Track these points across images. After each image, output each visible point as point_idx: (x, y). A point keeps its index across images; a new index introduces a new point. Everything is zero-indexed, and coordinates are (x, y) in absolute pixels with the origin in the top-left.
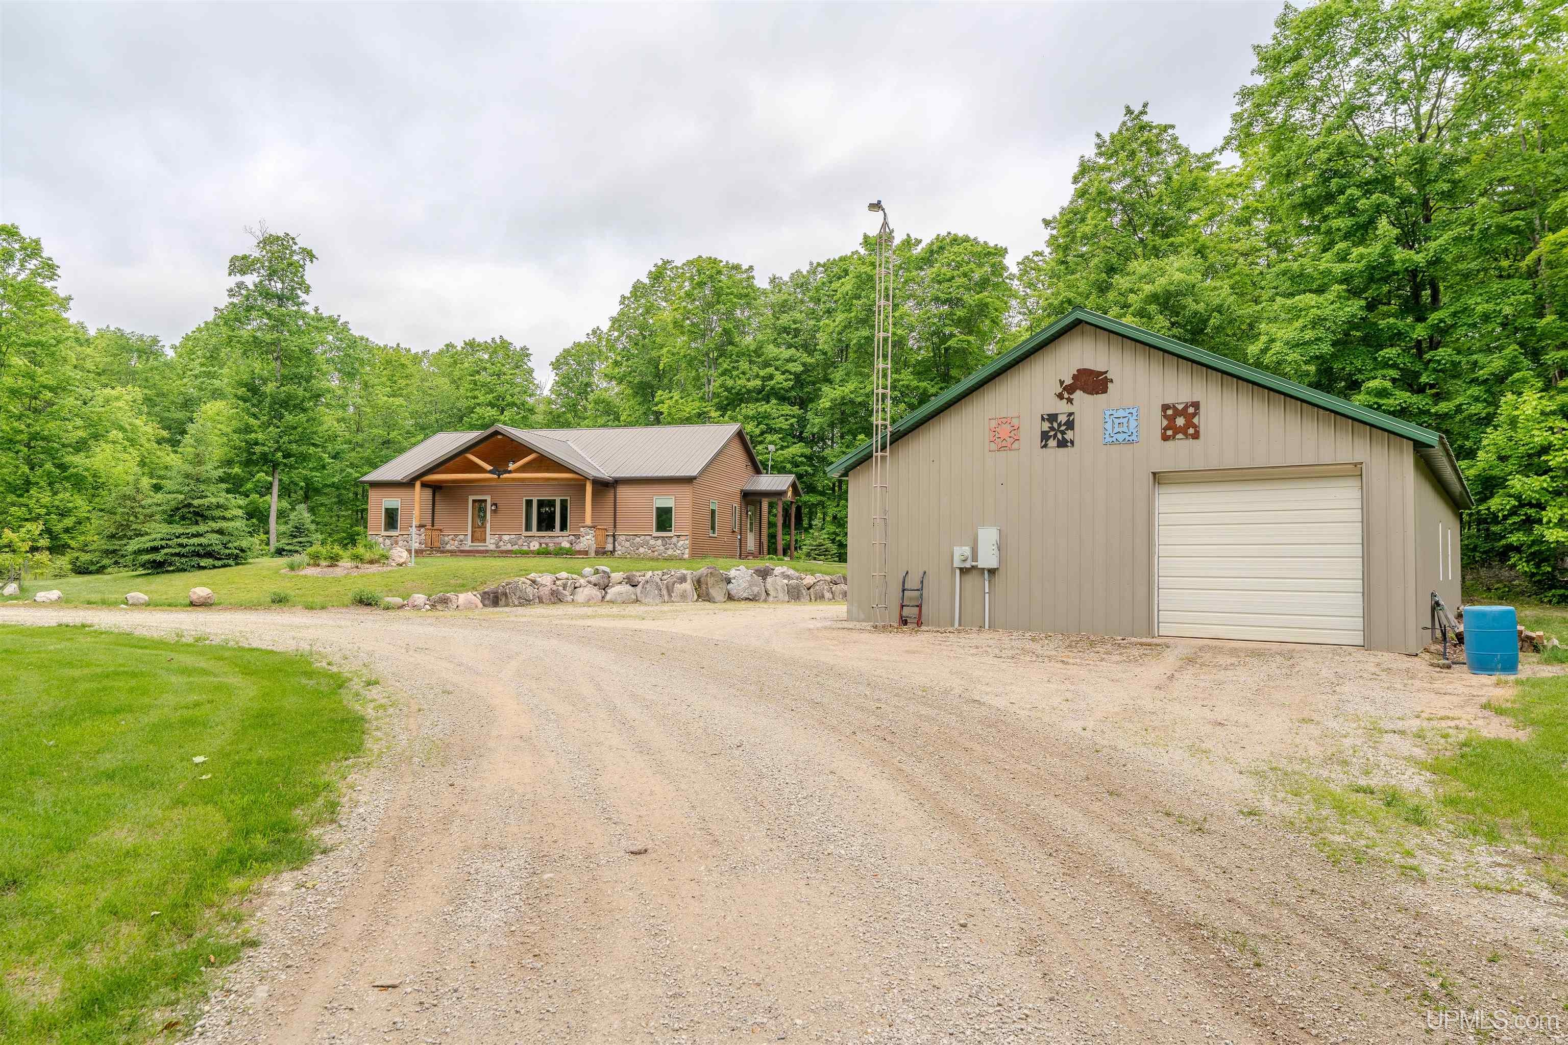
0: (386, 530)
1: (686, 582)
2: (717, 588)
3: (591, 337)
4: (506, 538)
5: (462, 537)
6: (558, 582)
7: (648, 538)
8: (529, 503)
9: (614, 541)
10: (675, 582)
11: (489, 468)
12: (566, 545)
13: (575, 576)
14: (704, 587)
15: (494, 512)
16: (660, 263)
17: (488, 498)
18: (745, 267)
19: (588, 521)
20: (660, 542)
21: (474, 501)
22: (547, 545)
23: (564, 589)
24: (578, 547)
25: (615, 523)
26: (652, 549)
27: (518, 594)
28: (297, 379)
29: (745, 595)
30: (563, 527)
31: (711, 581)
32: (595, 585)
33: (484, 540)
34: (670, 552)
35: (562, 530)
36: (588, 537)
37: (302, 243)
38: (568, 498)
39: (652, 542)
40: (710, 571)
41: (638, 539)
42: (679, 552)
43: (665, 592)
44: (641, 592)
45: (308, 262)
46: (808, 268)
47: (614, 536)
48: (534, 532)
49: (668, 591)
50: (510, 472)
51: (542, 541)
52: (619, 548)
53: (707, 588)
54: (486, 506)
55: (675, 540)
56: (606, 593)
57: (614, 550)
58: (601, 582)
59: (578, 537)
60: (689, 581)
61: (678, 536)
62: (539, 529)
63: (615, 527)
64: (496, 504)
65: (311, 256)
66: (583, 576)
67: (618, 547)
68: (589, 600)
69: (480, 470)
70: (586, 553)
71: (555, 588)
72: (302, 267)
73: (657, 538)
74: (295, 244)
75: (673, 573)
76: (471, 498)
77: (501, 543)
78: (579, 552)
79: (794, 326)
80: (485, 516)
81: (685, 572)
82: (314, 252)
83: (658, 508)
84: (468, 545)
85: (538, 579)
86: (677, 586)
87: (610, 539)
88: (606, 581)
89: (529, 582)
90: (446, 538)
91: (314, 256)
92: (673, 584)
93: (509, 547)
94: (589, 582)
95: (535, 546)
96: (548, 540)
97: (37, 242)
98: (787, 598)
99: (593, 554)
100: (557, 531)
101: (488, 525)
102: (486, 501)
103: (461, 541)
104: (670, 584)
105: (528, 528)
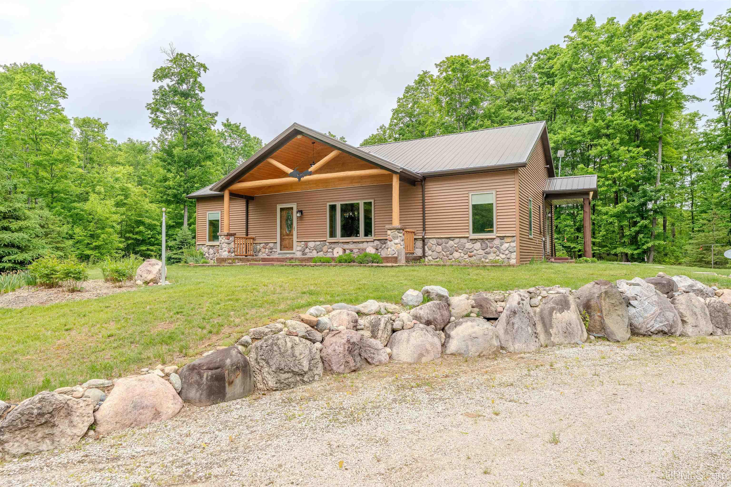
0: (210, 240)
1: (568, 308)
2: (614, 316)
3: (380, 130)
4: (311, 244)
5: (271, 245)
6: (363, 322)
7: (465, 240)
8: (333, 208)
9: (424, 245)
10: (552, 310)
11: (289, 171)
12: (370, 250)
13: (391, 307)
14: (596, 315)
15: (300, 219)
16: (422, 73)
17: (294, 206)
18: (482, 60)
19: (396, 223)
20: (478, 245)
21: (282, 209)
22: (351, 250)
23: (374, 336)
24: (384, 253)
25: (424, 225)
26: (470, 253)
27: (275, 361)
28: (196, 145)
29: (657, 326)
30: (368, 232)
31: (605, 304)
32: (428, 323)
33: (291, 248)
34: (492, 257)
35: (366, 235)
36: (397, 241)
37: (198, 60)
38: (372, 201)
39: (469, 245)
40: (604, 288)
41: (451, 243)
42: (503, 256)
43: (539, 328)
44: (506, 332)
45: (202, 72)
46: (525, 59)
47: (423, 240)
48: (338, 238)
49: (544, 325)
50: (311, 174)
51: (346, 246)
52: (430, 252)
53: (601, 317)
54: (292, 213)
55: (497, 242)
56: (448, 336)
57: (424, 256)
58: (438, 317)
59: (384, 241)
60: (573, 306)
61: (502, 238)
62: (342, 236)
63: (424, 230)
64: (301, 212)
65: (205, 69)
66: (404, 305)
67: (428, 252)
68: (421, 355)
69: (282, 174)
70: (395, 259)
71: (355, 336)
72: (199, 75)
73: (474, 241)
74: (195, 60)
75: (544, 293)
76: (279, 207)
77: (307, 250)
78: (387, 259)
79: (518, 97)
80: (292, 224)
81: (562, 290)
82: (206, 66)
83: (474, 206)
84: (278, 253)
85: (324, 319)
86: (557, 315)
87: (419, 244)
88: (446, 313)
89: (302, 328)
90: (258, 247)
91: (206, 68)
92: (551, 314)
93: (314, 254)
94: (417, 318)
95: (338, 252)
96: (351, 246)
97: (53, 73)
98: (710, 328)
99: (403, 261)
100: (361, 237)
101: (295, 233)
102: (292, 208)
103: (271, 249)
104: (546, 312)
105: (332, 234)
